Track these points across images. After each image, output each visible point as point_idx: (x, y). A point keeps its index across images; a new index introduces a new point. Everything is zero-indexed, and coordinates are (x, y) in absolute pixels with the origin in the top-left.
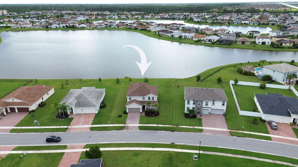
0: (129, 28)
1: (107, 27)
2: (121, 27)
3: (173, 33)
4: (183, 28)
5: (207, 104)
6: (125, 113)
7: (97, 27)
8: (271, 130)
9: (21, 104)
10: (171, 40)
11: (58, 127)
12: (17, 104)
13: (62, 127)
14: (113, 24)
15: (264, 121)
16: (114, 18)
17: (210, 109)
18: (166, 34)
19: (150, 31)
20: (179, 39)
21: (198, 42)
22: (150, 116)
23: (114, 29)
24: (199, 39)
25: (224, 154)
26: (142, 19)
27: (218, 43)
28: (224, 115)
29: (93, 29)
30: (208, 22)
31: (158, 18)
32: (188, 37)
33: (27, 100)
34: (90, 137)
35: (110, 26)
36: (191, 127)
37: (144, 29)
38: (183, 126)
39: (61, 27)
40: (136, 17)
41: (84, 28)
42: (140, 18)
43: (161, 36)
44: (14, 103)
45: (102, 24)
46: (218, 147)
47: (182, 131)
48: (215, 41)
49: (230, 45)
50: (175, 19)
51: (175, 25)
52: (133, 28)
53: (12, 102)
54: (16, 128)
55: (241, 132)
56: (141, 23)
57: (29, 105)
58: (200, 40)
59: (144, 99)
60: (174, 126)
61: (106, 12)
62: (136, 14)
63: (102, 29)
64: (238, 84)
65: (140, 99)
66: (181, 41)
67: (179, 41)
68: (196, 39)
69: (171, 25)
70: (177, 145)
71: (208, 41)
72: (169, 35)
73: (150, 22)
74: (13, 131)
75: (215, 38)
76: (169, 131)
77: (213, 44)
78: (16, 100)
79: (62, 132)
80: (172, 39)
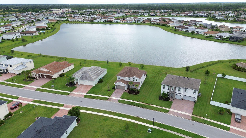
0: (152, 24)
1: (135, 22)
2: (147, 23)
3: (188, 28)
4: (200, 24)
5: (179, 91)
6: (114, 88)
7: (128, 22)
8: (234, 122)
9: (48, 73)
10: (184, 34)
11: (65, 92)
12: (46, 72)
13: (67, 92)
14: (140, 20)
15: (231, 113)
16: (145, 15)
17: (182, 95)
18: (182, 29)
19: (169, 26)
20: (192, 34)
21: (209, 38)
22: (131, 94)
23: (141, 24)
24: (211, 35)
25: (176, 133)
26: (168, 16)
27: (228, 39)
29: (124, 24)
30: (229, 20)
31: (183, 16)
32: (201, 33)
33: (52, 71)
34: (81, 102)
35: (137, 22)
36: (160, 107)
37: (164, 25)
38: (153, 106)
39: (102, 21)
40: (163, 14)
41: (118, 22)
42: (166, 15)
43: (176, 31)
44: (45, 71)
45: (132, 20)
47: (151, 109)
48: (226, 37)
49: (239, 42)
50: (199, 16)
51: (194, 22)
52: (156, 23)
53: (43, 71)
54: (40, 88)
55: (203, 118)
56: (164, 20)
57: (52, 74)
58: (211, 36)
59: (129, 80)
60: (146, 104)
61: (140, 10)
62: (165, 12)
63: (131, 24)
64: (225, 77)
66: (193, 36)
67: (191, 36)
68: (208, 35)
69: (190, 22)
70: (140, 119)
71: (219, 38)
73: (172, 19)
74: (38, 90)
75: (227, 35)
76: (140, 107)
77: (222, 40)
78: (46, 70)
79: (66, 96)
80: (186, 34)
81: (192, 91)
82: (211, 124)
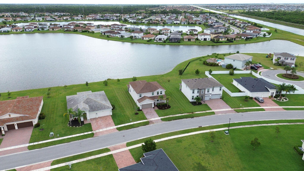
0: (67, 30)
1: (39, 30)
2: (57, 30)
3: (120, 33)
5: (208, 91)
6: (139, 110)
7: (26, 30)
8: (260, 103)
9: (22, 118)
10: (121, 40)
11: (82, 134)
12: (17, 119)
13: (86, 133)
14: (45, 26)
15: (251, 98)
16: (39, 20)
17: (210, 95)
19: (93, 32)
20: (131, 39)
21: (150, 42)
22: (163, 109)
23: (48, 31)
24: (150, 38)
25: (244, 127)
26: (72, 20)
27: (168, 41)
28: (221, 98)
29: (21, 33)
33: (27, 114)
34: (124, 136)
35: (43, 29)
36: (204, 112)
37: (86, 31)
38: (197, 113)
40: (65, 18)
41: (8, 32)
43: (109, 37)
44: (12, 118)
45: (32, 27)
46: (235, 122)
47: (200, 116)
48: (165, 39)
49: (179, 42)
51: (116, 26)
52: (71, 30)
53: (9, 119)
55: (242, 108)
56: (78, 25)
57: (33, 118)
58: (151, 40)
59: (153, 95)
60: (190, 114)
63: (33, 32)
64: (212, 73)
65: (150, 95)
66: (133, 41)
68: (147, 39)
69: (112, 26)
70: (204, 127)
71: (159, 40)
72: (118, 35)
75: (164, 37)
76: (189, 118)
77: (164, 43)
78: (13, 116)
79: (91, 138)
81: (219, 88)
82: (250, 110)
